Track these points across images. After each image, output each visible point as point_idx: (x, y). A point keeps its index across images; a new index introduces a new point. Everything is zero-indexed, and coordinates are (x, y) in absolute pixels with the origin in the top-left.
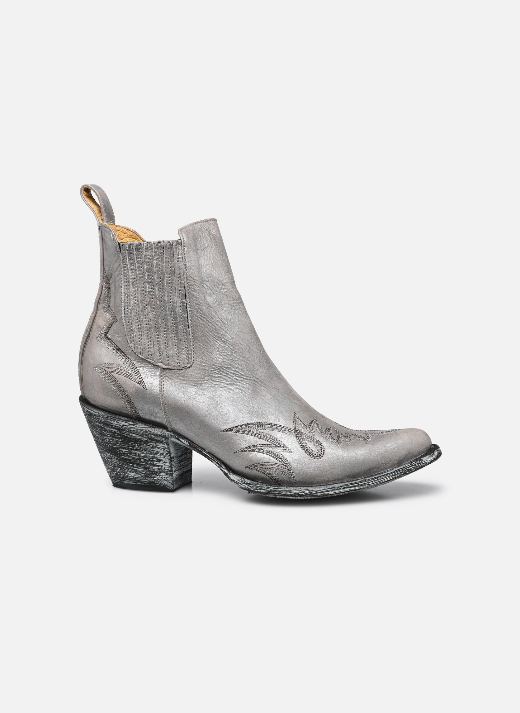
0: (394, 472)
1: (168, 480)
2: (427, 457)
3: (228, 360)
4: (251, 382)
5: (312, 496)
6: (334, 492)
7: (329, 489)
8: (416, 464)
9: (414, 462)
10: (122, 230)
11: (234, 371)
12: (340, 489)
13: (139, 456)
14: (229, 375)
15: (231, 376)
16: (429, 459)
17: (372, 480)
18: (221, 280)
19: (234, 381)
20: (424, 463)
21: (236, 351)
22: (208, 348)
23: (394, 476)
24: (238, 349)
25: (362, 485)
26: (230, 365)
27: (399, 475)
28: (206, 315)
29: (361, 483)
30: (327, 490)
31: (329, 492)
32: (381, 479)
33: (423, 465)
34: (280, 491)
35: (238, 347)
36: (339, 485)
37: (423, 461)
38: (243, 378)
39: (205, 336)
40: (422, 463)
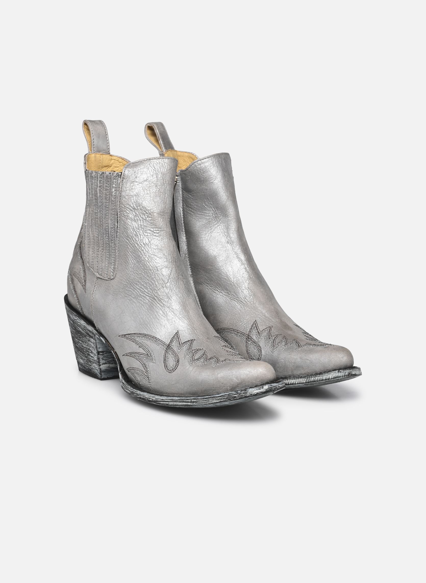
0: (221, 396)
1: (97, 370)
2: (253, 389)
3: (138, 278)
4: (151, 299)
5: (157, 403)
6: (172, 403)
7: (169, 400)
8: (241, 393)
9: (240, 391)
10: (118, 159)
11: (140, 287)
12: (177, 402)
13: (83, 346)
14: (136, 290)
15: (137, 291)
16: (255, 392)
17: (202, 399)
18: (148, 210)
19: (139, 296)
20: (249, 394)
21: (146, 271)
22: (126, 265)
23: (220, 400)
24: (147, 270)
25: (193, 402)
26: (139, 282)
27: (224, 400)
28: (129, 238)
29: (193, 401)
30: (168, 400)
31: (169, 403)
32: (209, 400)
33: (248, 395)
34: (137, 394)
35: (147, 267)
36: (177, 398)
37: (248, 392)
38: (146, 295)
39: (126, 255)
40: (247, 393)
